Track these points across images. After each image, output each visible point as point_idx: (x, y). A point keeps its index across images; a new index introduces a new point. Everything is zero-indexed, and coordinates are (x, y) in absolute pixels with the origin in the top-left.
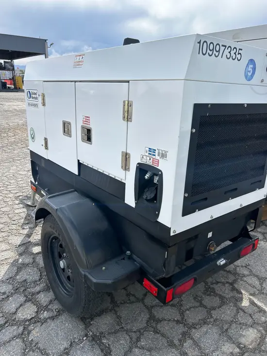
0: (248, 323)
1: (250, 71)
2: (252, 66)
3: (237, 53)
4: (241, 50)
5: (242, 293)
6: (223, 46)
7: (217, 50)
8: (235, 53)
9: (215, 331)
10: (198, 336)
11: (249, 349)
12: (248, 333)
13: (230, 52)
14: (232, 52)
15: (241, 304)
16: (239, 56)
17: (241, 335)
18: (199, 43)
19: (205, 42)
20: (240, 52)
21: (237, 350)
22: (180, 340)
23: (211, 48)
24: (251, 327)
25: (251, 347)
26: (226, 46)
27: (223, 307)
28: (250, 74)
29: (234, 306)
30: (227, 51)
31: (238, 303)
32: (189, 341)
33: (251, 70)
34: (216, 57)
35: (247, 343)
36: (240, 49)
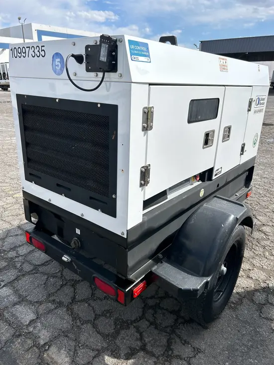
0: (77, 359)
1: (58, 66)
2: (59, 60)
3: (40, 51)
4: (44, 46)
5: (127, 359)
6: (27, 47)
7: (24, 52)
8: (38, 51)
9: (65, 326)
10: (59, 313)
11: (44, 354)
12: (63, 356)
13: (34, 51)
14: (36, 51)
15: (108, 356)
16: (43, 53)
17: (59, 349)
18: (12, 50)
19: (19, 48)
20: (43, 48)
21: (42, 342)
22: (54, 300)
23: (20, 52)
24: (73, 361)
25: (45, 356)
26: (29, 47)
27: (98, 335)
28: (58, 68)
29: (103, 347)
30: (31, 51)
31: (109, 353)
32: (53, 306)
33: (59, 64)
34: (24, 57)
35: (50, 353)
36: (42, 46)
